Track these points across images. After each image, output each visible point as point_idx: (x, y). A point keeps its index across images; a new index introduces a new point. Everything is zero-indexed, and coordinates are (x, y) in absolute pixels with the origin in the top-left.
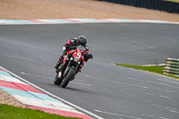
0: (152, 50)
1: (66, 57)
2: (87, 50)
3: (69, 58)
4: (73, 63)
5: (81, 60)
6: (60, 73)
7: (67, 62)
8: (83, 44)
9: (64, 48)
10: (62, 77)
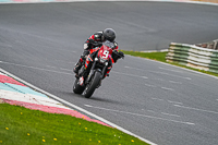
0: (152, 33)
1: (88, 58)
2: (116, 47)
3: (93, 58)
4: (99, 65)
5: (109, 61)
6: (81, 79)
7: (90, 63)
8: (112, 40)
9: (86, 46)
10: (85, 84)
